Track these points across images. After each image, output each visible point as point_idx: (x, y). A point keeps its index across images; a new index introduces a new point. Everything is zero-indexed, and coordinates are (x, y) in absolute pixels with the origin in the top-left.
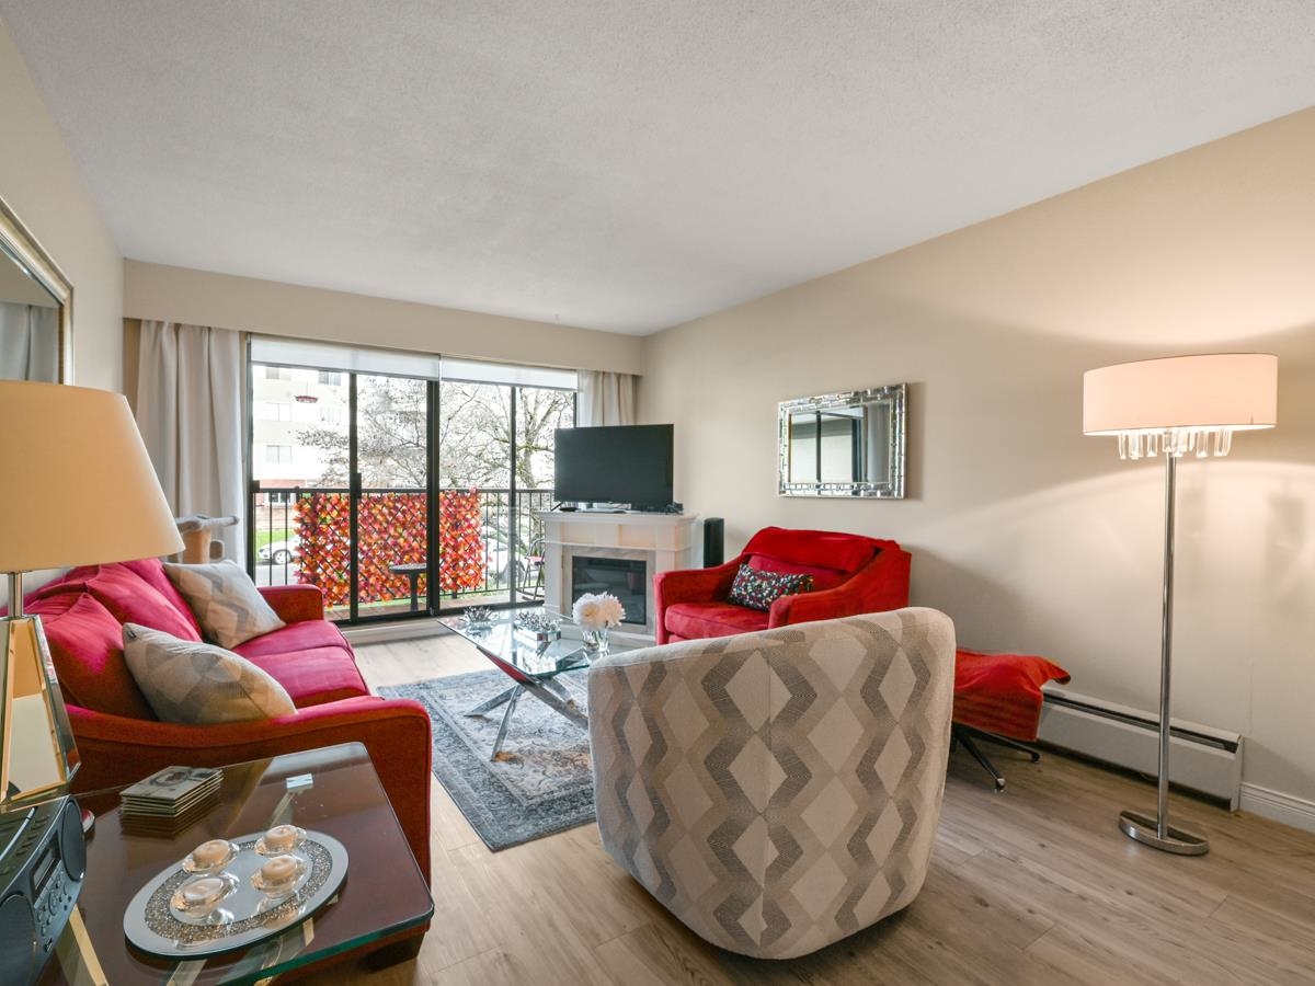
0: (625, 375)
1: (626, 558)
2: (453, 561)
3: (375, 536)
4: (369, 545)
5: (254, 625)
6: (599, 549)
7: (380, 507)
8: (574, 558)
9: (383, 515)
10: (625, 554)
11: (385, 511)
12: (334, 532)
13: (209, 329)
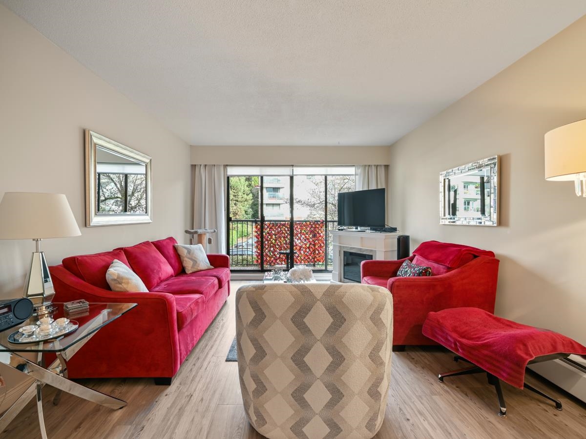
0: (381, 165)
1: (364, 253)
2: (313, 250)
3: (282, 239)
4: (280, 242)
5: (198, 266)
6: (354, 248)
7: (284, 227)
8: (344, 251)
9: (285, 230)
10: (364, 251)
11: (286, 229)
12: (268, 236)
13: (214, 165)
